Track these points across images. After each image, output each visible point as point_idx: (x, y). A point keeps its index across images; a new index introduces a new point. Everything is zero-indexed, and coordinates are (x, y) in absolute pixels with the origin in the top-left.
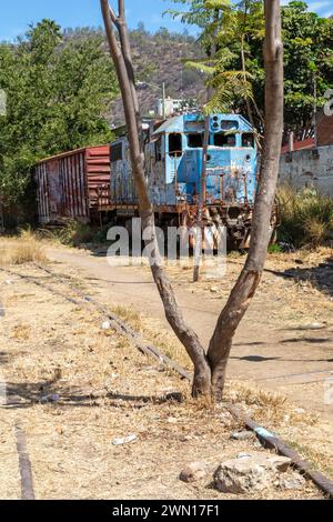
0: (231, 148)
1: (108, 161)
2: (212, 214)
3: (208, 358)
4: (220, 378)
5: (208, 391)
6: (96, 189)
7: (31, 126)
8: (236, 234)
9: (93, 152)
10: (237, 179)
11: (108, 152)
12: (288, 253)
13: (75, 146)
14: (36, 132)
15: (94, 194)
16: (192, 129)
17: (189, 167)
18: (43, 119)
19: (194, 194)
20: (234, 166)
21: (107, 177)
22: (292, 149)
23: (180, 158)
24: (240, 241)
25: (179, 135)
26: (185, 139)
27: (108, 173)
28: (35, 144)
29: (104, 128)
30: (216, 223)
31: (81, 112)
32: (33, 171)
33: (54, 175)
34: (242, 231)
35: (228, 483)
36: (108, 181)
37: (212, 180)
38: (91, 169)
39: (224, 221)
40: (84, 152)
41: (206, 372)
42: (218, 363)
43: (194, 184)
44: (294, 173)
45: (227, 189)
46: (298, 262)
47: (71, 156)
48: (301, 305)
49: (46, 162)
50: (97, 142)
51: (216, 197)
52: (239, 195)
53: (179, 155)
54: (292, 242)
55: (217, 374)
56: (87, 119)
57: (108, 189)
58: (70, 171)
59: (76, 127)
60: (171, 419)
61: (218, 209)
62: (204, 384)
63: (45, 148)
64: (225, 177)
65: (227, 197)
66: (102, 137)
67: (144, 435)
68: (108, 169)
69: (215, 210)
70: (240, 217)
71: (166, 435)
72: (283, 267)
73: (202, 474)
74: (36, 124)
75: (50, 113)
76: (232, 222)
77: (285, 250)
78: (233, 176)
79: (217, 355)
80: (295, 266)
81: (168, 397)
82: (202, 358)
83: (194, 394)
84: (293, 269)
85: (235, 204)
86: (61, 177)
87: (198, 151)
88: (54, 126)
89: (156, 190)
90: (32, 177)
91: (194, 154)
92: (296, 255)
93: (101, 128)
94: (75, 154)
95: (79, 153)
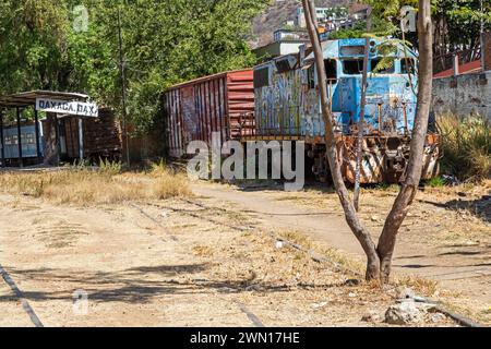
0: (390, 75)
1: (251, 87)
2: (370, 145)
3: (378, 250)
4: (387, 266)
5: (378, 276)
6: (238, 119)
7: (161, 47)
8: (396, 166)
9: (234, 77)
10: (396, 107)
11: (252, 77)
12: (451, 186)
13: (211, 70)
14: (166, 53)
15: (235, 123)
16: (348, 55)
17: (345, 94)
18: (174, 38)
19: (351, 124)
20: (393, 94)
21: (251, 105)
22: (457, 73)
23: (335, 86)
24: (400, 174)
25: (334, 61)
26: (340, 66)
27: (252, 100)
28: (166, 67)
29: (243, 49)
30: (374, 154)
31: (219, 31)
32: (163, 98)
33: (189, 103)
34: (402, 163)
35: (395, 318)
36: (252, 109)
37: (370, 109)
38: (232, 96)
39: (383, 152)
40: (224, 77)
41: (376, 261)
42: (385, 255)
43: (350, 114)
44: (460, 99)
45: (386, 118)
46: (460, 194)
47: (209, 82)
48: (458, 230)
49: (179, 88)
50: (236, 64)
51: (374, 127)
52: (398, 125)
53: (334, 82)
54: (456, 175)
55: (385, 263)
56: (224, 39)
57: (252, 118)
58: (208, 98)
59: (213, 48)
60: (351, 294)
61: (376, 139)
62: (375, 270)
63: (177, 71)
64: (384, 106)
65: (386, 127)
66: (241, 59)
67: (332, 303)
68: (252, 96)
69: (373, 141)
70: (400, 148)
71: (349, 302)
72: (444, 199)
73: (377, 316)
74: (167, 43)
75: (183, 32)
76: (392, 154)
77: (448, 183)
78: (392, 105)
79: (384, 249)
80: (457, 197)
81: (347, 281)
82: (373, 250)
83: (368, 278)
84: (455, 201)
85: (394, 135)
86: (197, 105)
87: (354, 79)
88: (187, 46)
89: (309, 119)
90: (162, 105)
91: (351, 81)
92: (459, 188)
93: (240, 48)
94: (213, 80)
95: (218, 78)
